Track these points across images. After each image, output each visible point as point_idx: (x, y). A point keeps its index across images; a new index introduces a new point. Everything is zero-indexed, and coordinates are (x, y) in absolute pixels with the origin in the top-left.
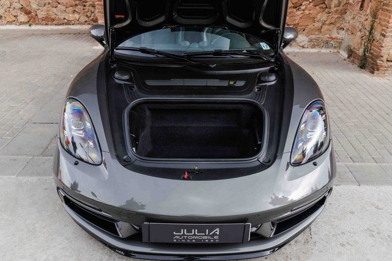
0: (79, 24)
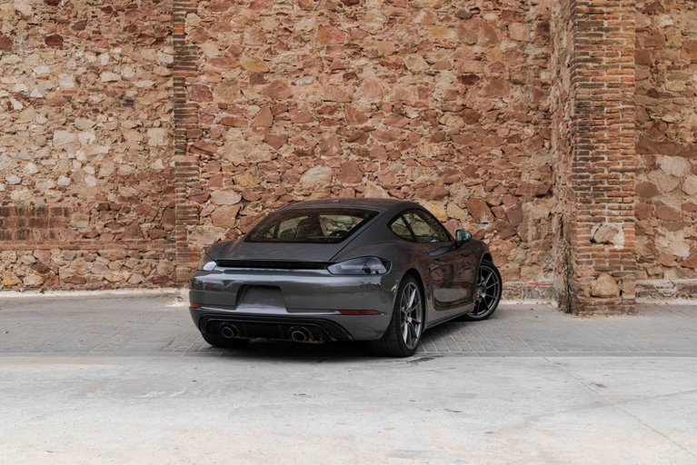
0: (128, 287)
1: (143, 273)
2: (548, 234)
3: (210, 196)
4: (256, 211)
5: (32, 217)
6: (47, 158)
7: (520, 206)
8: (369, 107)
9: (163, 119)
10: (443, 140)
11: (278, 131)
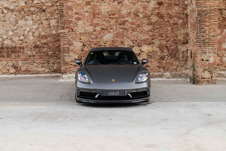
0: (44, 73)
1: (49, 69)
2: (187, 56)
3: (72, 44)
4: (88, 49)
5: (11, 50)
6: (16, 30)
7: (177, 47)
8: (126, 13)
9: (55, 16)
10: (151, 24)
11: (95, 21)
